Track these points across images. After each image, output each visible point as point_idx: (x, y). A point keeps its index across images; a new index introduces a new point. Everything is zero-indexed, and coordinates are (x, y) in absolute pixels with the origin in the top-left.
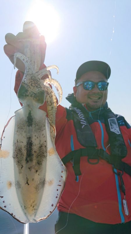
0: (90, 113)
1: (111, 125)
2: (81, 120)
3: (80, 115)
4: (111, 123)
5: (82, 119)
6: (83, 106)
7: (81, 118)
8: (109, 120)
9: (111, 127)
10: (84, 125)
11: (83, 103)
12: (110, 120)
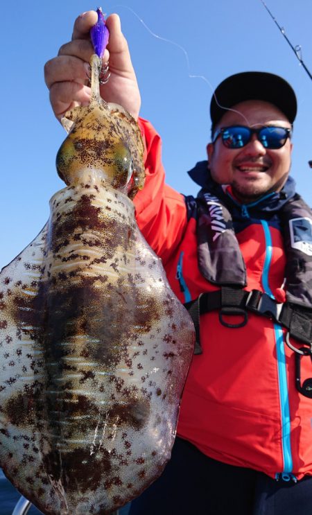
0: (244, 207)
1: (295, 234)
2: (214, 222)
3: (214, 208)
4: (297, 229)
5: (215, 219)
6: (224, 190)
7: (214, 216)
8: (291, 222)
9: (295, 239)
10: (219, 232)
11: (225, 184)
12: (293, 222)
